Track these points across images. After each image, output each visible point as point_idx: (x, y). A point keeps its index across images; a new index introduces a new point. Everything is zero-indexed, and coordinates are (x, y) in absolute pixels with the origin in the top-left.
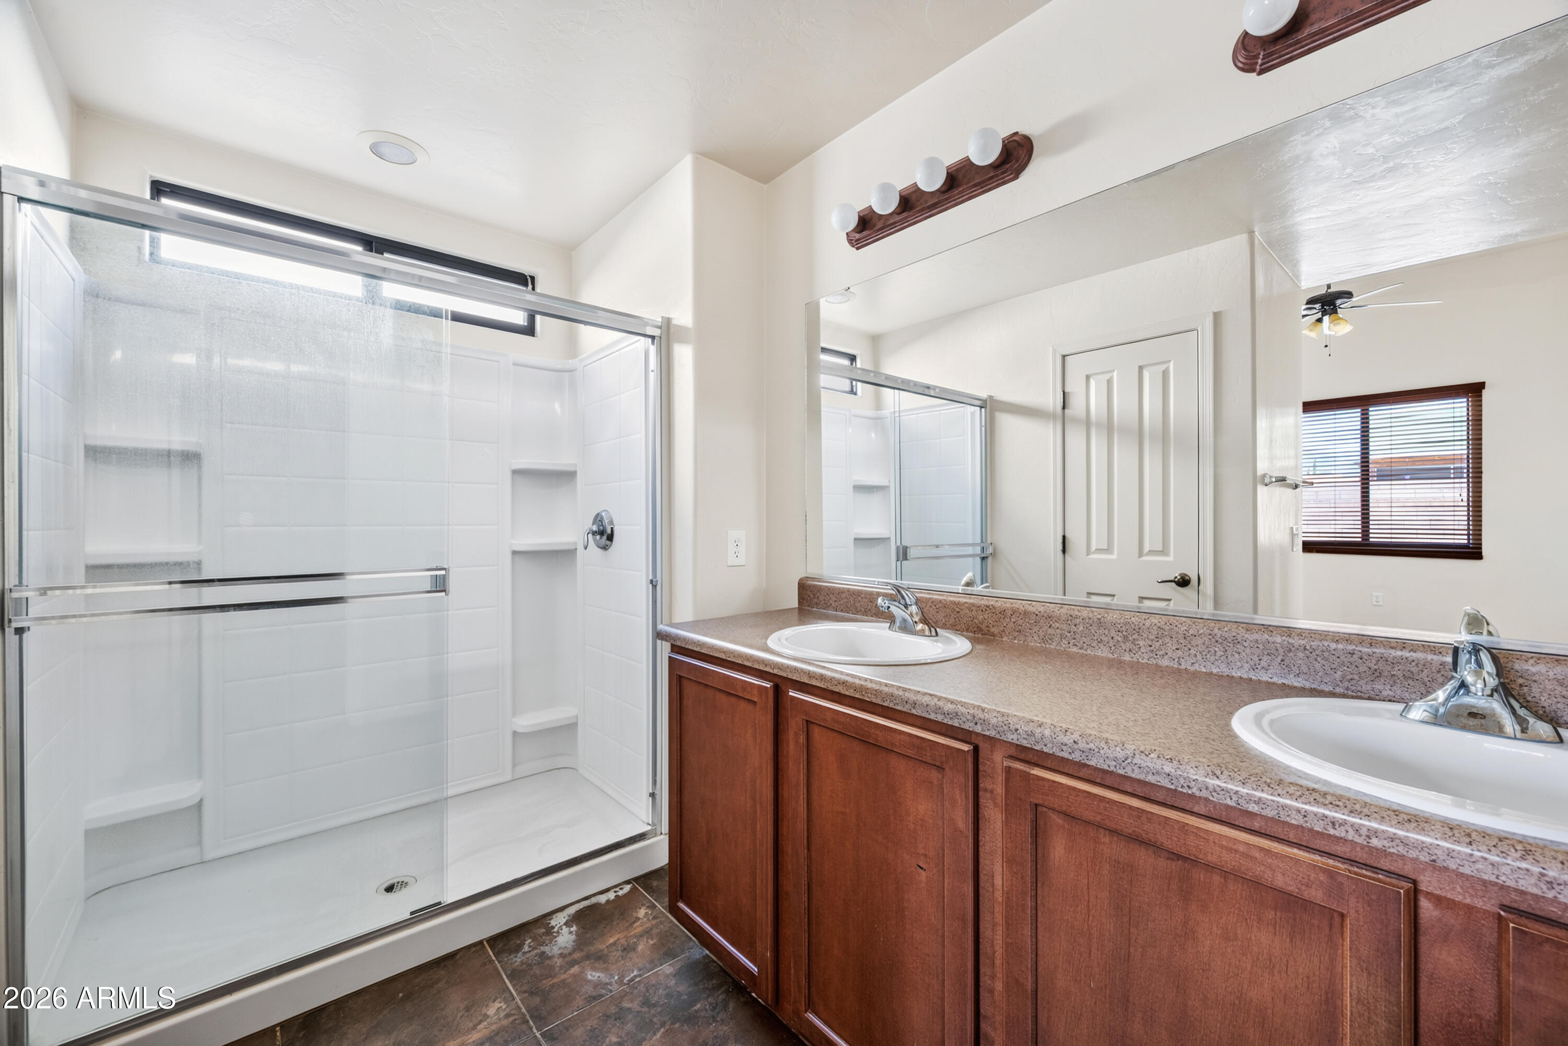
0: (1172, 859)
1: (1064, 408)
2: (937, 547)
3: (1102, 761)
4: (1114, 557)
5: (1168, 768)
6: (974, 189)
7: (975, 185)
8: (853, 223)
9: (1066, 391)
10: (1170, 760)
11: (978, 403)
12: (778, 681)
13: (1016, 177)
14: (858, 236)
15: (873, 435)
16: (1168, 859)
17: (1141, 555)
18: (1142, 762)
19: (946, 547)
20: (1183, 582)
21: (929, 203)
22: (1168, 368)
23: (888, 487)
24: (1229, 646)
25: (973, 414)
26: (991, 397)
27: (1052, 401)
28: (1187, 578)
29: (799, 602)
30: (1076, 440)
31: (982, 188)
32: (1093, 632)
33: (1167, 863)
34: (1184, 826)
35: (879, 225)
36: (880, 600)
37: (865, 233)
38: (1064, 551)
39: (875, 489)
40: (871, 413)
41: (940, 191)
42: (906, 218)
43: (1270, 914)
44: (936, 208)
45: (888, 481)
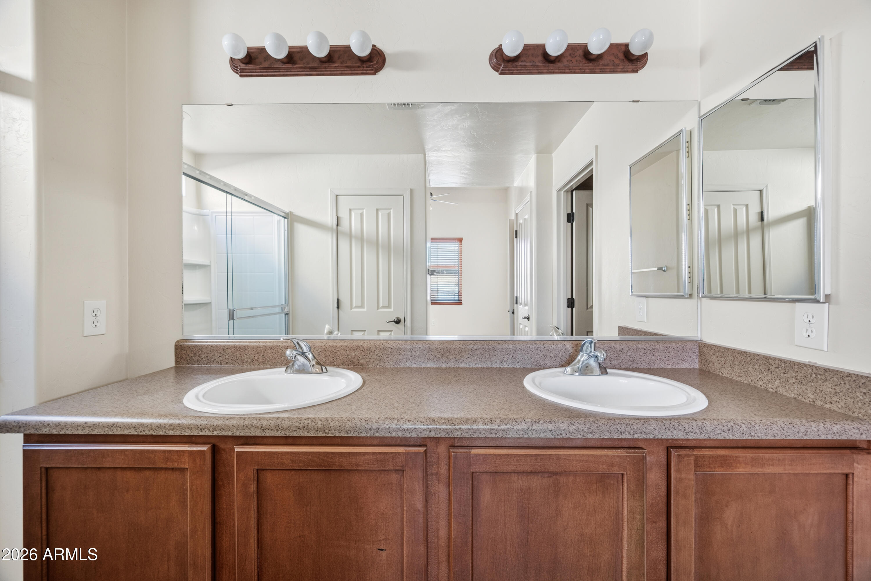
0: (551, 477)
1: (337, 226)
2: (252, 309)
3: (515, 433)
4: (365, 310)
5: (550, 426)
6: (346, 69)
7: (347, 67)
8: (241, 55)
9: (338, 216)
10: (549, 422)
11: (283, 214)
12: (213, 441)
13: (374, 74)
14: (243, 66)
15: (196, 228)
16: (548, 477)
17: (378, 308)
18: (538, 427)
19: (259, 308)
20: (398, 322)
21: (310, 65)
22: (390, 212)
23: (210, 266)
24: (491, 353)
25: (279, 222)
26: (291, 212)
27: (330, 220)
28: (400, 319)
29: (176, 362)
30: (344, 245)
31: (351, 71)
32: (425, 354)
33: (548, 480)
34: (558, 457)
35: (266, 65)
36: (288, 352)
37: (251, 66)
38: (338, 307)
39: (197, 267)
40: (194, 210)
41: (321, 61)
42: (287, 68)
43: (594, 487)
44: (316, 71)
45: (209, 261)
